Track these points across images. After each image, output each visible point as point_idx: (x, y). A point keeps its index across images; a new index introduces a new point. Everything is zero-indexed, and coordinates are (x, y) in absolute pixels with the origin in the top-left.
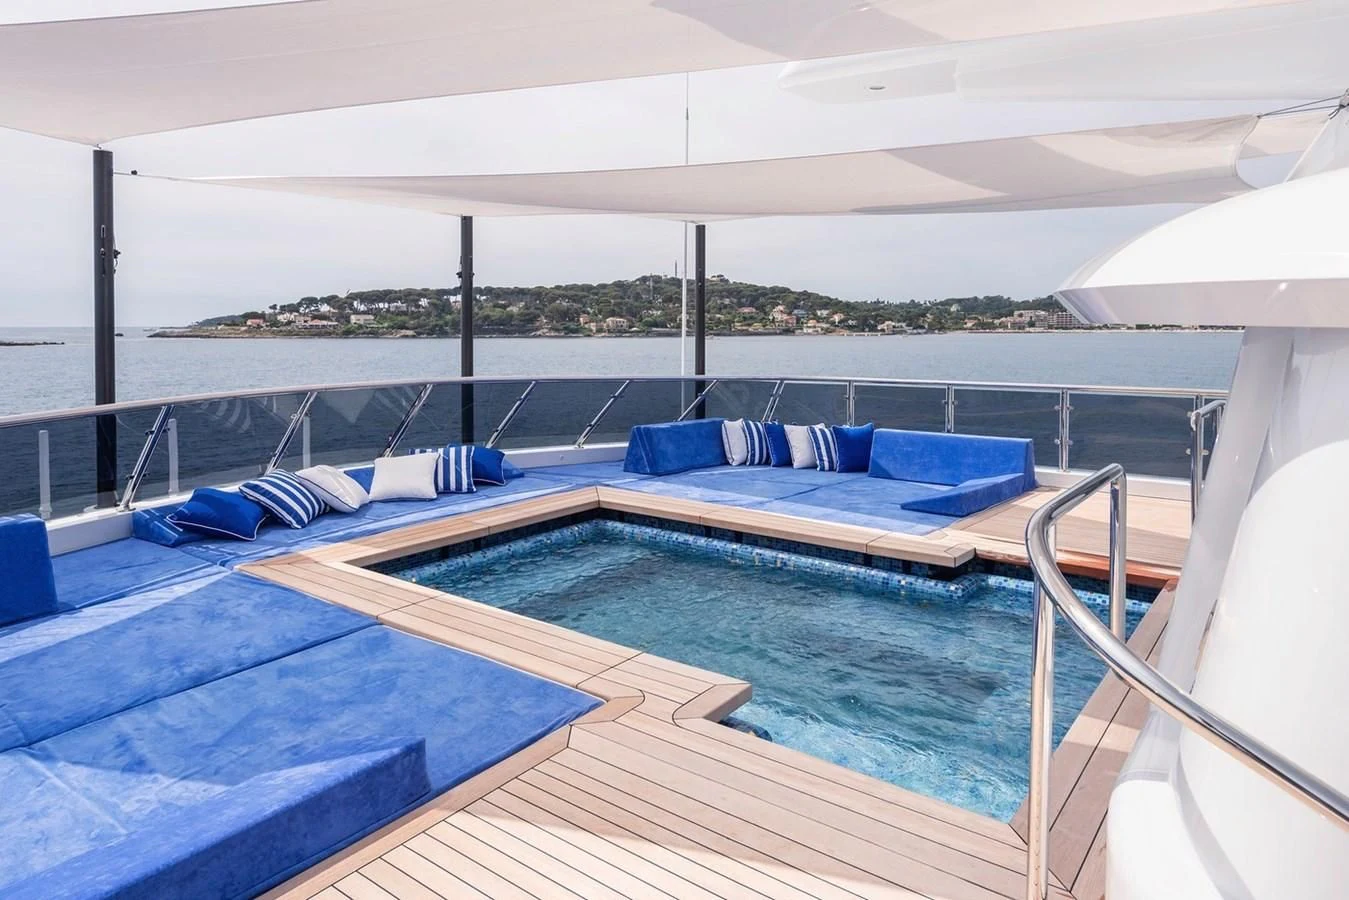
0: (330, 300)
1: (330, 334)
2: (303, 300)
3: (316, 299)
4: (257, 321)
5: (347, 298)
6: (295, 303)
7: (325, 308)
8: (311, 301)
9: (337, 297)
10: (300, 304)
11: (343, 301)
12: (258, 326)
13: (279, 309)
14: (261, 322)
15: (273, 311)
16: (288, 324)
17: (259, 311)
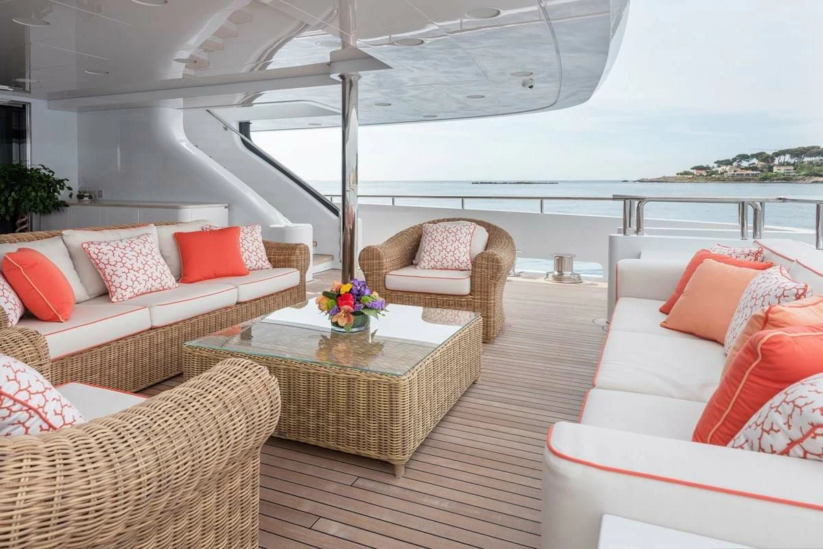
0: (758, 156)
2: (738, 156)
3: (748, 155)
4: (700, 172)
5: (772, 154)
6: (731, 159)
7: (755, 161)
8: (744, 157)
9: (764, 153)
10: (734, 160)
11: (768, 157)
12: (701, 175)
13: (720, 163)
14: (704, 173)
15: (716, 165)
16: (722, 173)
17: (705, 166)
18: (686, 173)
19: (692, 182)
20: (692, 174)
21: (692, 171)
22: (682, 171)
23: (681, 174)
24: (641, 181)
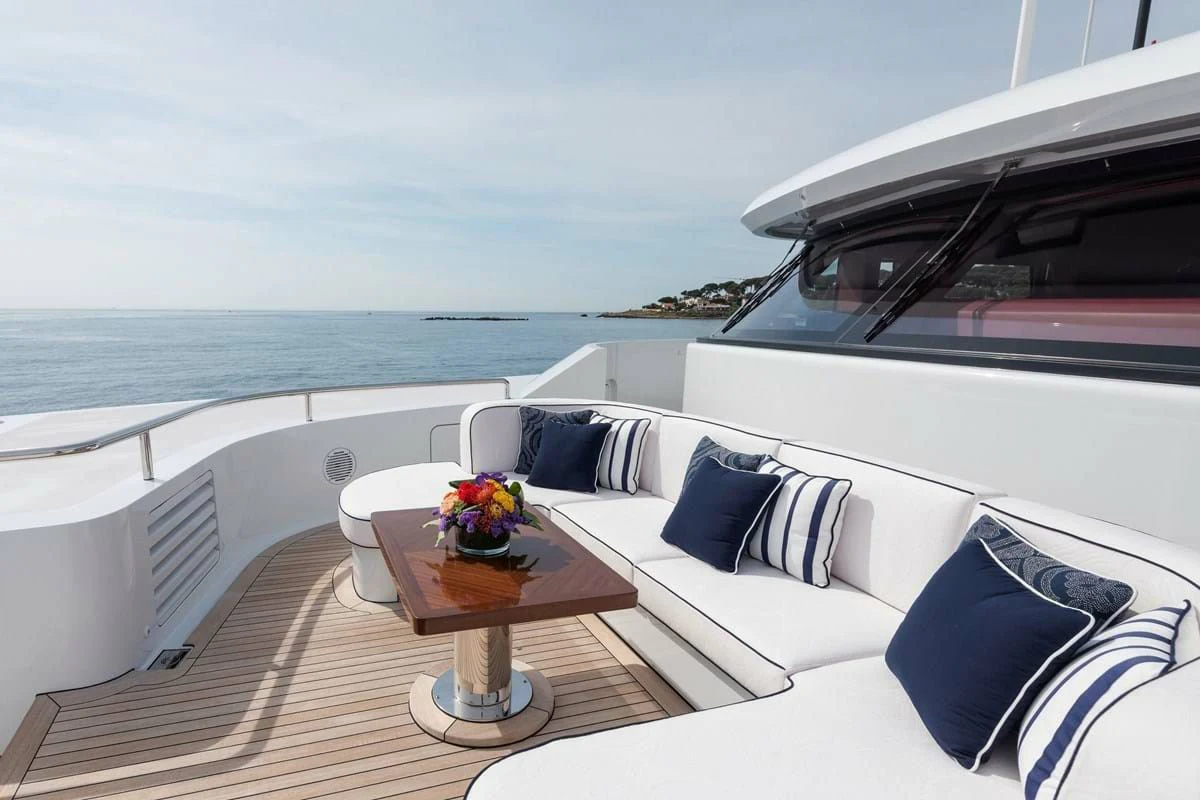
0: (728, 286)
1: (721, 315)
2: (707, 286)
3: (716, 285)
4: (669, 304)
5: (742, 283)
6: (699, 289)
7: (723, 293)
8: (712, 287)
9: (732, 282)
10: (703, 290)
11: (738, 287)
12: (670, 309)
13: (688, 294)
14: (672, 306)
15: (683, 296)
16: (692, 307)
17: (672, 297)
18: (654, 306)
19: (662, 318)
20: (660, 307)
21: (659, 304)
22: (649, 303)
23: (648, 307)
24: (606, 315)
